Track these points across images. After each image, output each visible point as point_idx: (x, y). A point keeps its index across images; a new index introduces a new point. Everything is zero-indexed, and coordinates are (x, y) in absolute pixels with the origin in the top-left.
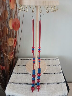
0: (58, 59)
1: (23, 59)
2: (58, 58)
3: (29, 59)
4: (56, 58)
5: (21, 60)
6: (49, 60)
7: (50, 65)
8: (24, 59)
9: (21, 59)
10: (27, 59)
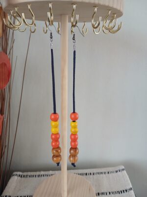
0: (125, 172)
1: (25, 174)
2: (123, 167)
3: (42, 173)
4: (117, 168)
5: (19, 178)
6: (101, 175)
7: (103, 191)
8: (29, 173)
9: (21, 173)
10: (38, 173)
